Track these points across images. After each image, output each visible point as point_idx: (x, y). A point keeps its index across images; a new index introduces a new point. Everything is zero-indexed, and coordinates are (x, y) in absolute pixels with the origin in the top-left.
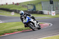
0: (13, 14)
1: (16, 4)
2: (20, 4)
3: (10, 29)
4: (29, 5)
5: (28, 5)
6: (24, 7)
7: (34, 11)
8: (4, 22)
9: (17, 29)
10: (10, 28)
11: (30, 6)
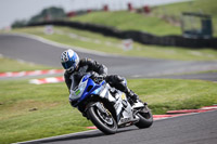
1: (139, 11)
2: (155, 11)
4: (189, 14)
5: (185, 14)
6: (167, 22)
7: (206, 37)
11: (193, 18)
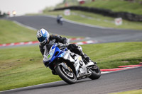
0: (118, 22)
3: (111, 60)
8: (96, 41)
9: (128, 60)
10: (110, 57)
